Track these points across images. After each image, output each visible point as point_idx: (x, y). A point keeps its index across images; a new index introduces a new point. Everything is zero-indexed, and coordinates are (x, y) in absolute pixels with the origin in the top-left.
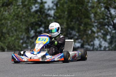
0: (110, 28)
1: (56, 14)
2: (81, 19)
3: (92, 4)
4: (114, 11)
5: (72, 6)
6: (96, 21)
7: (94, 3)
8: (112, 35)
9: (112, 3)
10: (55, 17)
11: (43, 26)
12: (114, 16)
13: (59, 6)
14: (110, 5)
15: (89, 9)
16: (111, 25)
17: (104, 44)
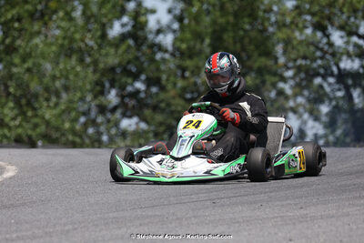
0: (330, 84)
1: (178, 44)
2: (249, 57)
3: (279, 18)
4: (342, 37)
5: (222, 21)
6: (291, 64)
7: (283, 15)
8: (334, 103)
9: (335, 14)
10: (177, 54)
11: (143, 77)
12: (341, 50)
13: (186, 21)
14: (329, 19)
15: (271, 29)
16: (332, 75)
17: (313, 127)
